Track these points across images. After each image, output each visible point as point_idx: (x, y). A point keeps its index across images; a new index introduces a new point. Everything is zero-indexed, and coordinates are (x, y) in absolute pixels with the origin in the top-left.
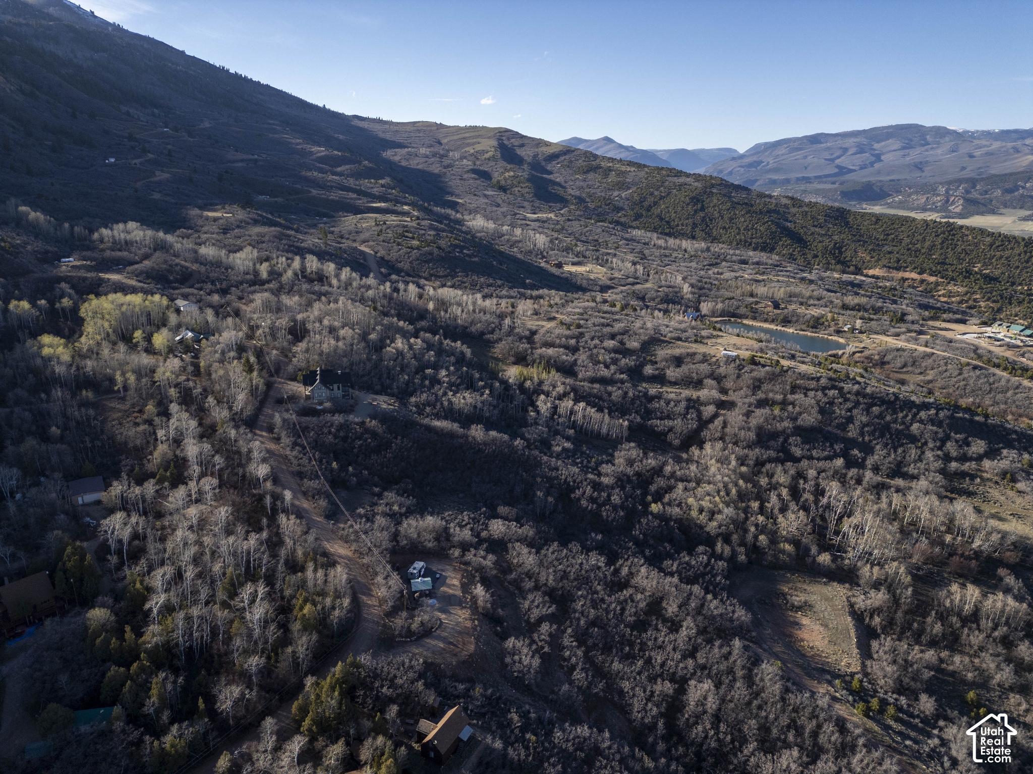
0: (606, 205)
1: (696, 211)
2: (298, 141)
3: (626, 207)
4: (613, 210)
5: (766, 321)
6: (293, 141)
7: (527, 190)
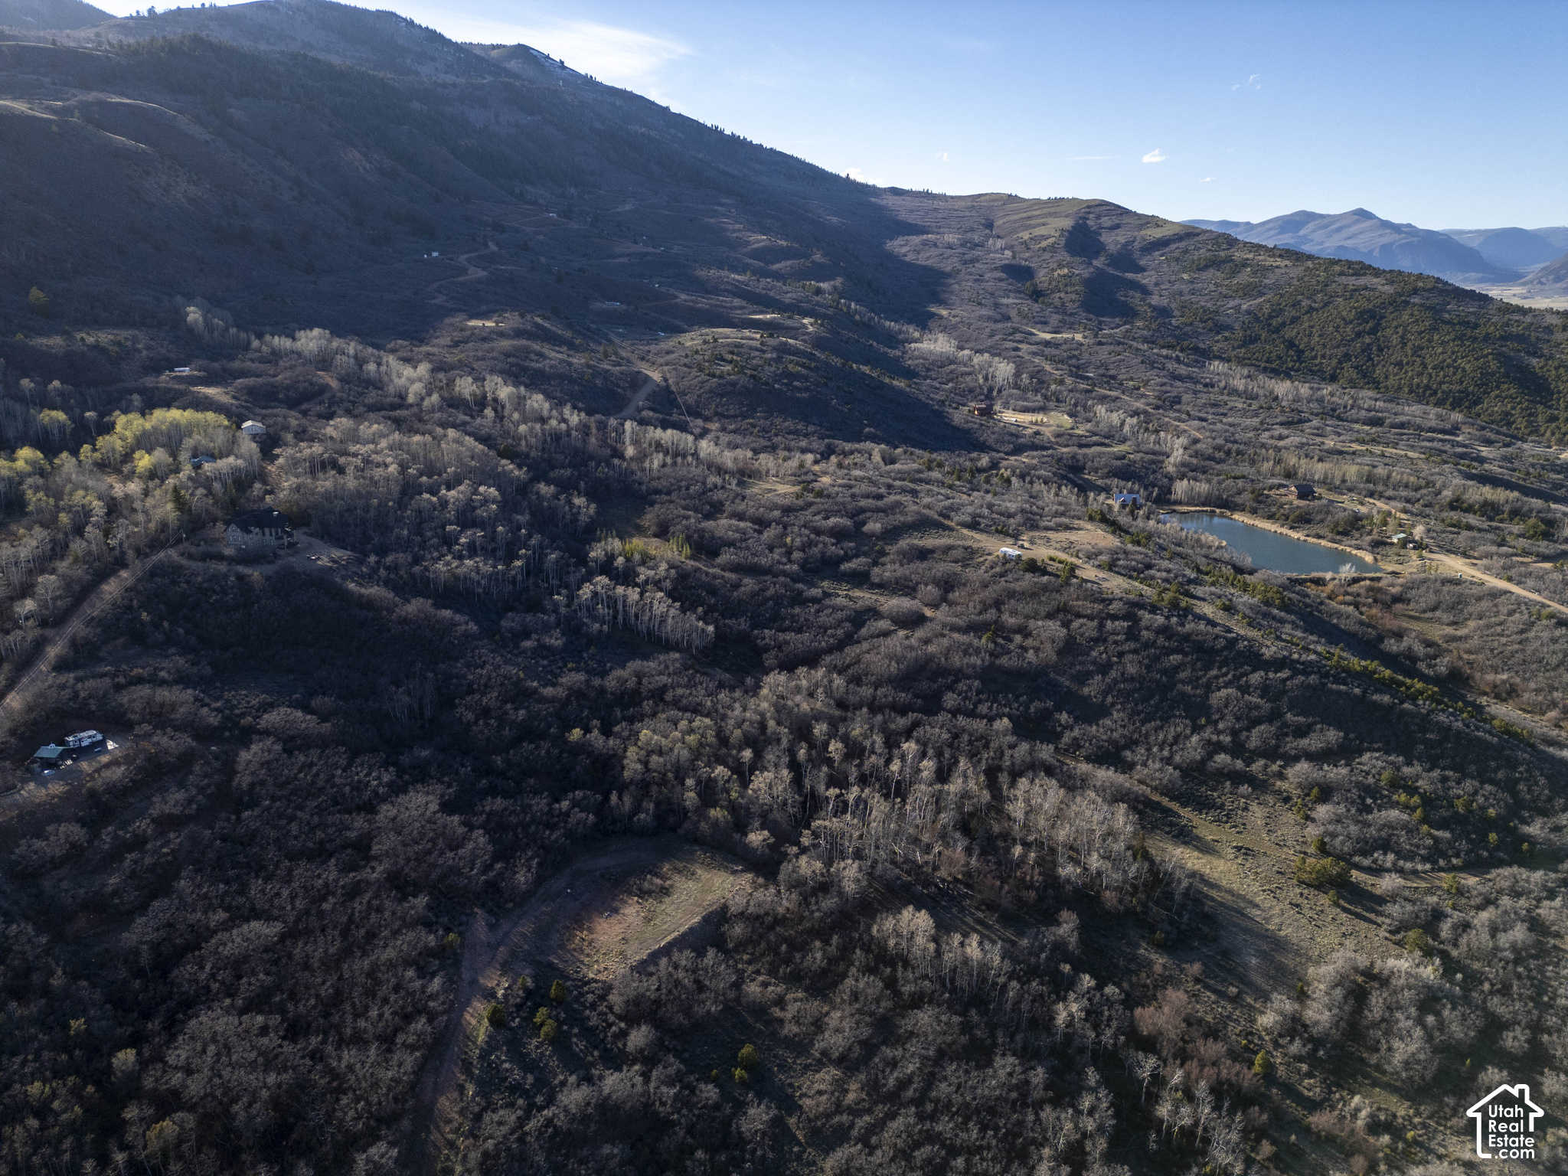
0: (1202, 321)
1: (1358, 335)
2: (737, 226)
3: (1237, 326)
4: (1211, 330)
5: (1271, 517)
6: (731, 227)
7: (1074, 296)
